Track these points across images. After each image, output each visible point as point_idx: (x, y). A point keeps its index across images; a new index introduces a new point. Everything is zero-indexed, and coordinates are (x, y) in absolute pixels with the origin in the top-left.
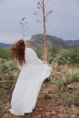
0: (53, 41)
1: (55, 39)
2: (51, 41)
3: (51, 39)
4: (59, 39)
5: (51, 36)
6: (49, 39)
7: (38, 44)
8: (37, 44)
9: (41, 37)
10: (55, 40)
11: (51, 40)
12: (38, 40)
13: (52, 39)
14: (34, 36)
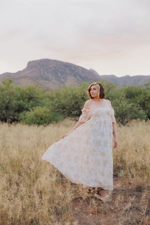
0: (78, 77)
1: (83, 73)
2: (73, 78)
3: (74, 71)
5: (72, 64)
6: (69, 72)
7: (47, 82)
8: (45, 82)
9: (50, 66)
10: (83, 75)
11: (75, 76)
12: (44, 74)
13: (76, 71)
14: (33, 62)
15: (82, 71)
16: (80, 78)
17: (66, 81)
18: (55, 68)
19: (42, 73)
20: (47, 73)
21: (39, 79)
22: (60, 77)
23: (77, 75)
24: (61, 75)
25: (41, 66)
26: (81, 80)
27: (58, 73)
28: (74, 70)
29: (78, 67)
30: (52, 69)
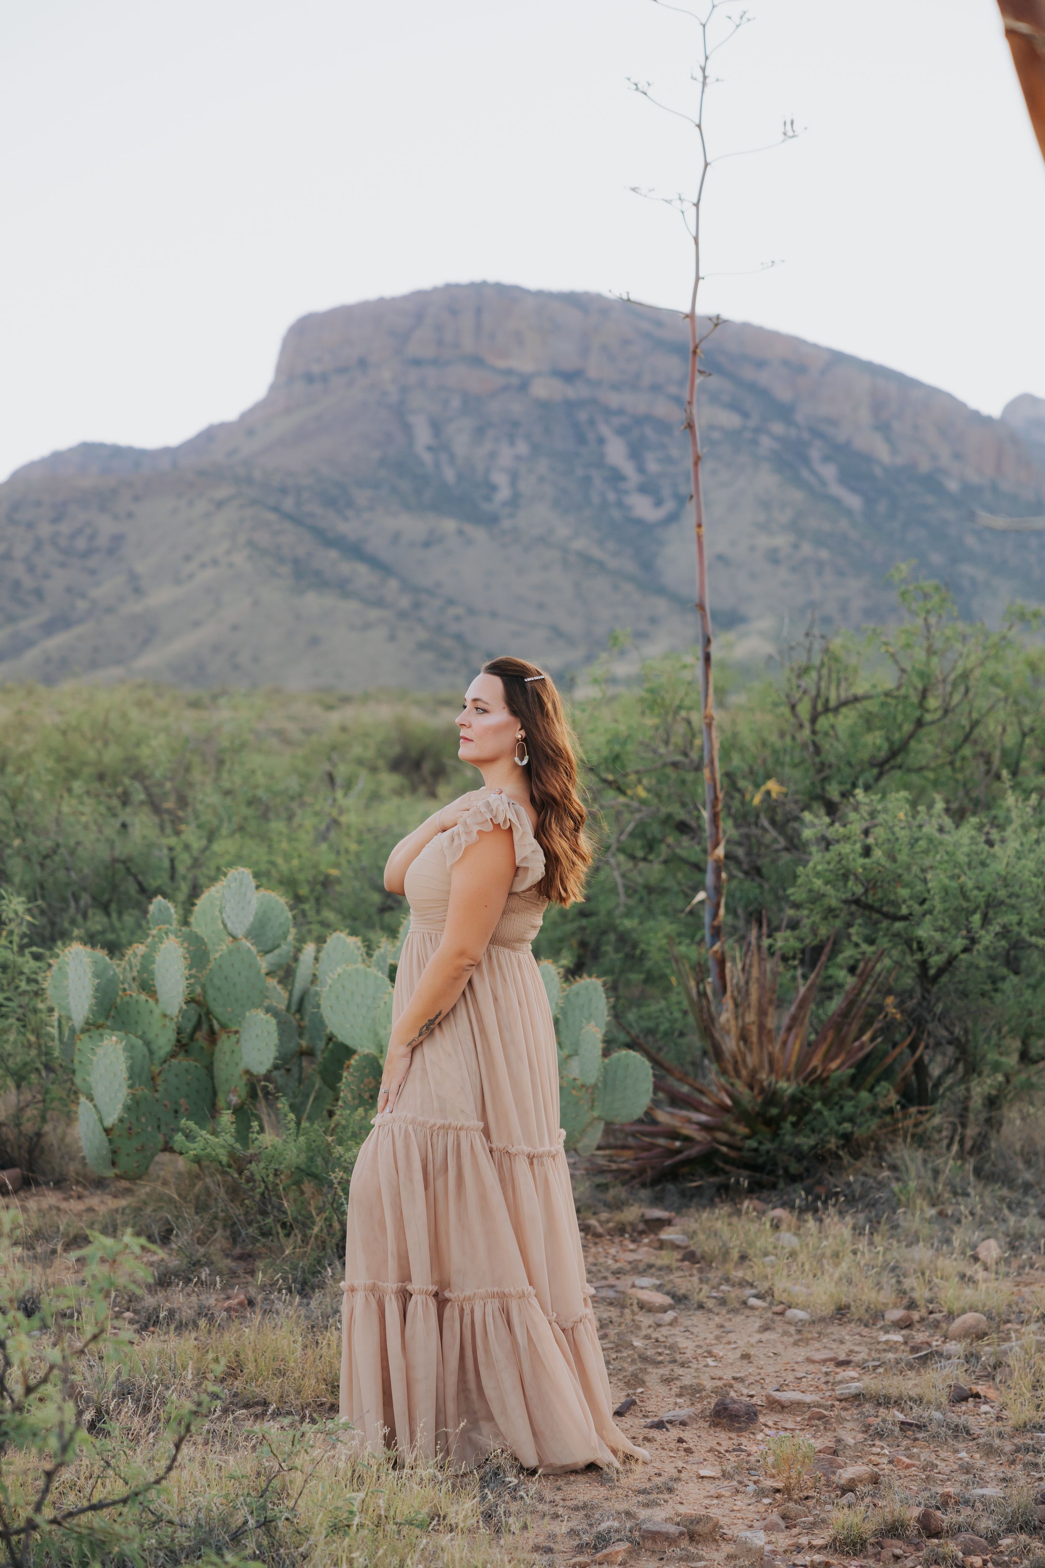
0: (829, 471)
1: (883, 428)
2: (766, 478)
3: (785, 413)
4: (985, 421)
6: (729, 420)
7: (449, 525)
9: (523, 363)
10: (882, 451)
11: (790, 460)
12: (440, 447)
14: (343, 318)
15: (878, 405)
16: (848, 478)
17: (673, 518)
18: (570, 376)
19: (423, 436)
20: (480, 432)
21: (362, 497)
22: (616, 477)
23: (815, 454)
24: (636, 453)
25: (417, 362)
26: (854, 502)
27: (605, 430)
28: (783, 394)
29: (838, 359)
30: (542, 389)
